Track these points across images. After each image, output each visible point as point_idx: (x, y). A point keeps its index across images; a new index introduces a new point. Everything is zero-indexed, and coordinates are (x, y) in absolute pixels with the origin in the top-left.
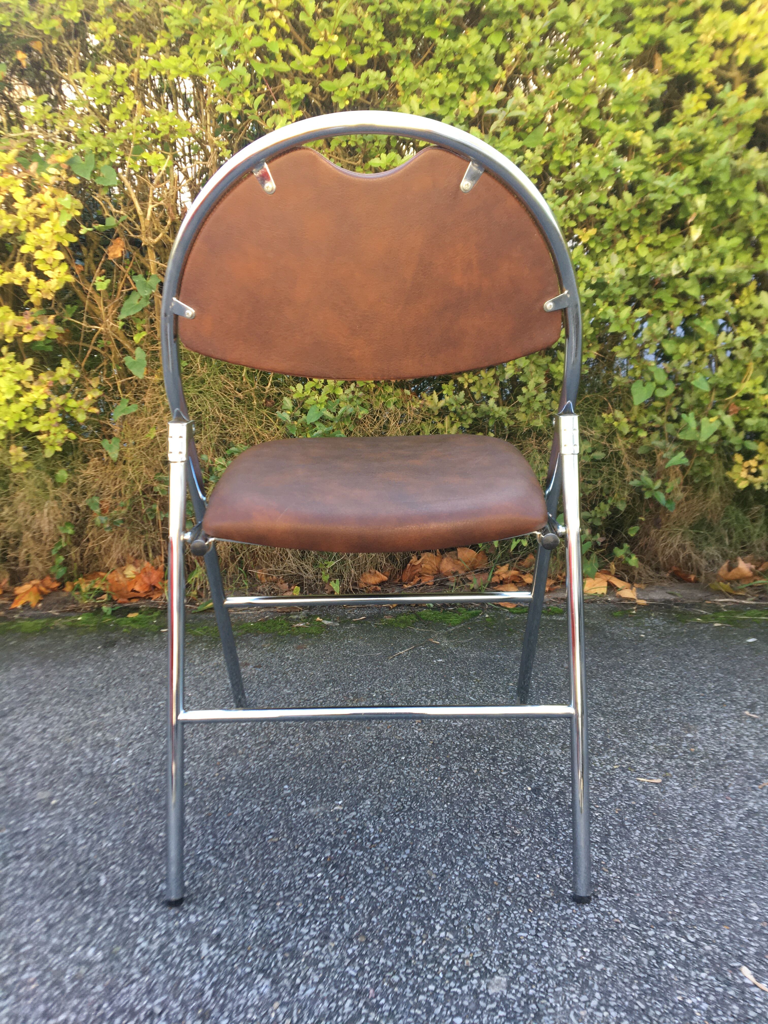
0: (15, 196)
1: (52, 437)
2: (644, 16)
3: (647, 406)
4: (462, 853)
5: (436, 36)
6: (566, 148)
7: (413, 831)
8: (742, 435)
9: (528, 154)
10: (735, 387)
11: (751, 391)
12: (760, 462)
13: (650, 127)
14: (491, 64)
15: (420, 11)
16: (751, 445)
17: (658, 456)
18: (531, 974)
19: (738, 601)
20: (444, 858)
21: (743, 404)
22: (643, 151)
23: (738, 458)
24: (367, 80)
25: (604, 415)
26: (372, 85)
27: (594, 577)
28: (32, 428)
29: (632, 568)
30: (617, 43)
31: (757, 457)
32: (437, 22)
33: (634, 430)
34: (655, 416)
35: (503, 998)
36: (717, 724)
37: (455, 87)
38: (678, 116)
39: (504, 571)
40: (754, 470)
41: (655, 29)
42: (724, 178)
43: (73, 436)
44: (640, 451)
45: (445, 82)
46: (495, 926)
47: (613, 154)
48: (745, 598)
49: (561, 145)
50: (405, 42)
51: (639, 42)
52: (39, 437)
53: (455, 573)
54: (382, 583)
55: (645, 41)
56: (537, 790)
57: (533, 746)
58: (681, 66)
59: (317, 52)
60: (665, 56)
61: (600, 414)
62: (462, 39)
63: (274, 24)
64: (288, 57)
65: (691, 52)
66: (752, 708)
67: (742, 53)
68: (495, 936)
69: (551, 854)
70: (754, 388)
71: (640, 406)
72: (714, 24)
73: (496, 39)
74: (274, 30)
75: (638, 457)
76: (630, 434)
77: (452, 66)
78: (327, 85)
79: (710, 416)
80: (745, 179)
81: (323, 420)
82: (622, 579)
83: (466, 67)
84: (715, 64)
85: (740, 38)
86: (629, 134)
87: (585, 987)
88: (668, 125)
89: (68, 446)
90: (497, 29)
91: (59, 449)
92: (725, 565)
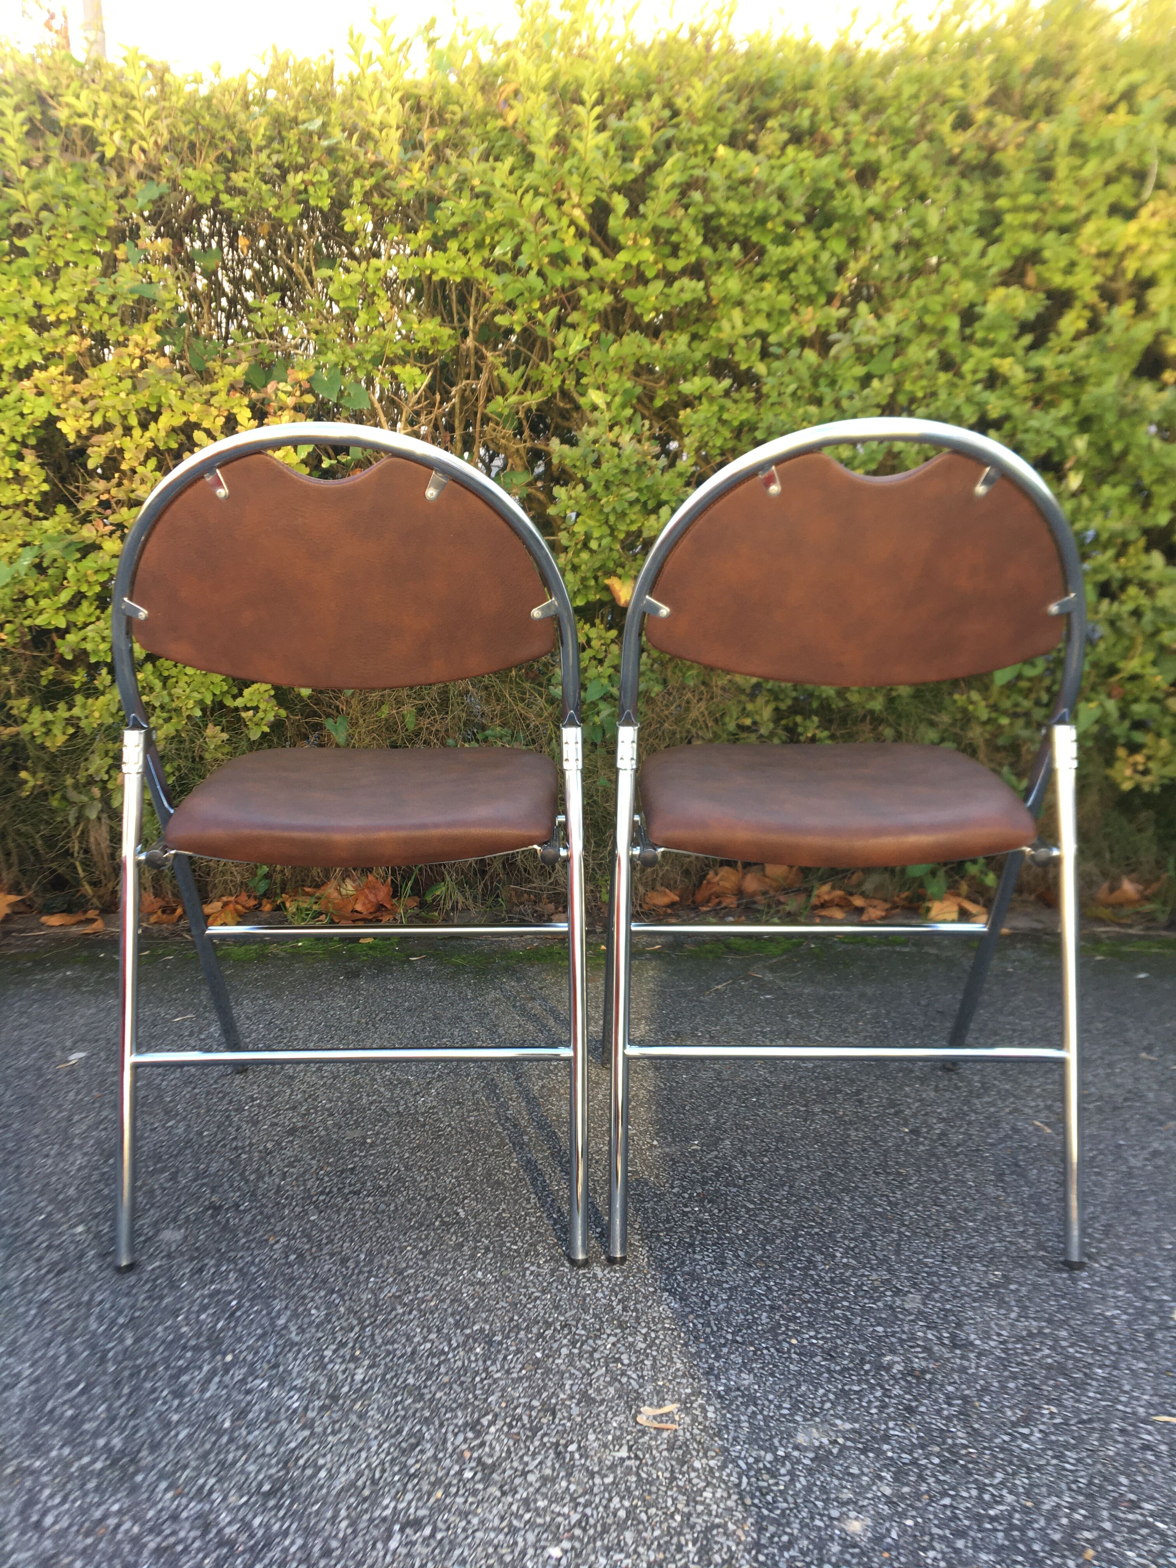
0: (239, 418)
1: (261, 714)
2: (1016, 223)
3: (1010, 687)
4: (846, 1190)
5: (766, 241)
6: (921, 377)
7: (787, 1170)
8: (1127, 724)
9: (876, 383)
10: (1121, 665)
11: (1138, 670)
12: (1149, 758)
13: (1020, 352)
14: (832, 275)
15: (751, 214)
16: (1139, 737)
17: (1024, 749)
18: (944, 1292)
19: (1122, 930)
20: (829, 1194)
21: (1129, 686)
22: (1013, 382)
23: (1121, 752)
24: (682, 290)
25: (956, 696)
26: (687, 297)
27: (941, 899)
28: (229, 702)
29: (988, 889)
30: (983, 254)
31: (1145, 751)
32: (770, 225)
33: (994, 715)
34: (1020, 699)
35: (920, 1312)
36: (1111, 1065)
37: (785, 300)
38: (1054, 342)
39: (824, 891)
40: (1141, 768)
41: (1028, 239)
42: (1110, 418)
43: (283, 713)
44: (1001, 741)
45: (774, 293)
46: (898, 1253)
47: (979, 387)
48: (1130, 926)
49: (915, 373)
50: (730, 248)
51: (1009, 251)
52: (243, 714)
53: (764, 893)
54: (672, 905)
55: (1016, 251)
56: (915, 1132)
57: (901, 1088)
58: (1058, 280)
59: (623, 257)
60: (1039, 268)
61: (951, 694)
62: (797, 244)
63: (572, 222)
64: (588, 263)
65: (1071, 268)
66: (1149, 1049)
67: (1131, 266)
68: (901, 1262)
69: (945, 1191)
70: (1143, 667)
71: (1003, 687)
72: (1100, 233)
73: (838, 246)
74: (572, 230)
75: (998, 749)
76: (989, 721)
77: (784, 276)
78: (628, 294)
79: (1088, 700)
80: (1136, 419)
81: (607, 697)
82: (975, 901)
83: (800, 277)
84: (1098, 279)
85: (1131, 249)
86: (997, 361)
87: (1001, 1303)
88: (1042, 351)
89: (277, 725)
90: (839, 233)
91: (267, 729)
92: (1105, 885)
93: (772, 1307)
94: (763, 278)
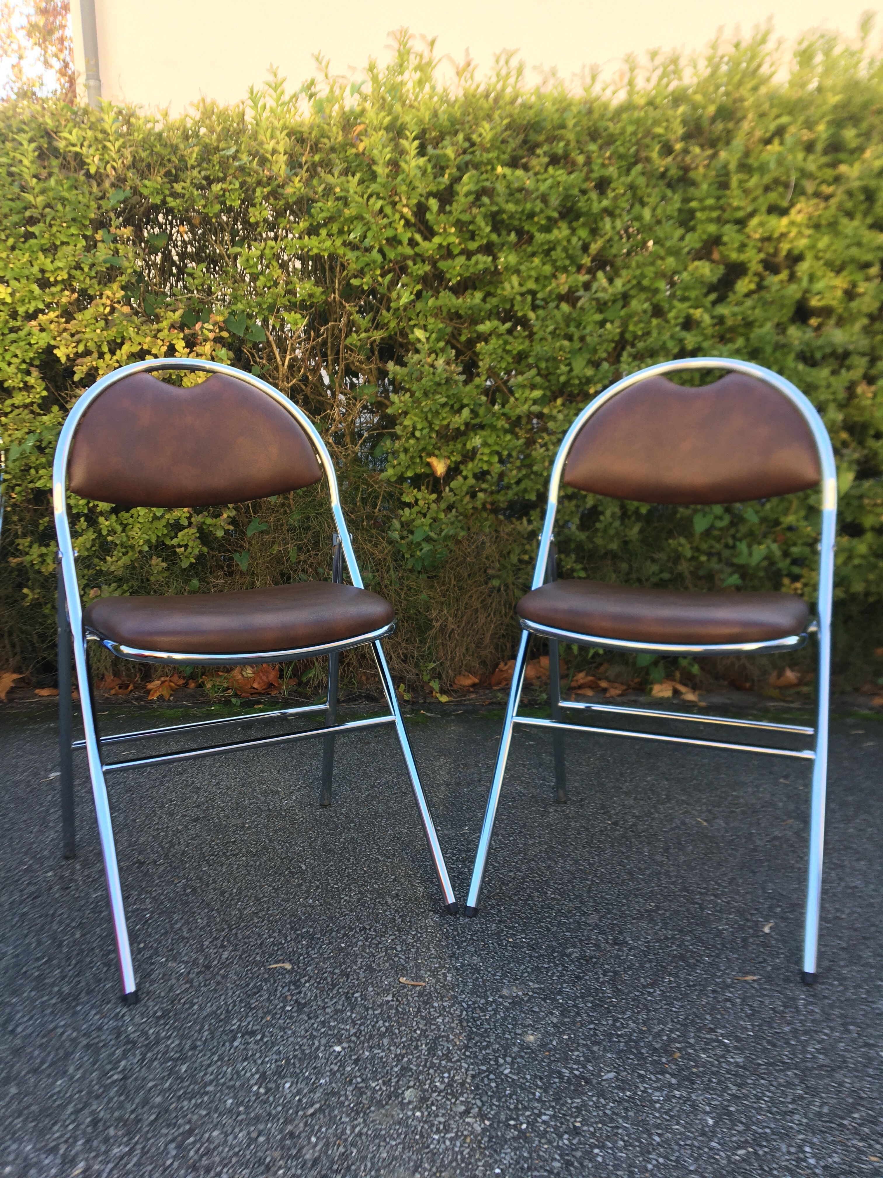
0: (177, 347)
1: (189, 550)
2: (704, 218)
3: (707, 533)
4: (562, 856)
5: (534, 230)
6: (640, 321)
7: (524, 844)
8: (788, 561)
9: (608, 326)
10: (782, 519)
11: (794, 523)
12: (806, 585)
13: (708, 305)
14: (579, 253)
15: (523, 211)
16: (796, 570)
17: (716, 578)
18: (615, 914)
19: (786, 705)
20: (550, 859)
21: (789, 534)
22: (703, 325)
23: (786, 581)
24: (477, 263)
25: (671, 541)
26: (481, 266)
27: (661, 683)
28: (168, 542)
29: (694, 676)
30: (682, 238)
31: (803, 580)
32: (536, 219)
33: (696, 554)
34: (713, 543)
35: (597, 925)
36: (757, 787)
37: (548, 269)
38: (732, 298)
39: (581, 677)
40: (799, 592)
41: (712, 228)
42: (769, 349)
43: (205, 550)
44: (701, 573)
45: (540, 265)
46: (588, 892)
47: (678, 329)
48: (792, 702)
49: (635, 319)
50: (509, 234)
51: (700, 237)
52: (178, 550)
53: (538, 678)
54: (474, 685)
55: (705, 237)
56: (616, 823)
57: (611, 798)
58: (734, 256)
59: (437, 240)
60: (721, 248)
61: (667, 540)
62: (556, 232)
63: (402, 217)
64: (412, 243)
65: (743, 247)
66: (786, 777)
67: (785, 247)
68: (590, 897)
69: (627, 858)
70: (798, 521)
71: (702, 534)
72: (762, 224)
73: (583, 233)
74: (402, 222)
75: (700, 578)
76: (693, 558)
77: (547, 253)
78: (442, 265)
79: (760, 543)
80: (786, 350)
81: (428, 539)
82: (685, 685)
83: (558, 254)
84: (762, 256)
85: (783, 235)
86: (691, 311)
87: (651, 920)
88: (724, 304)
89: (200, 557)
90: (584, 225)
91: (194, 561)
92: (774, 674)
93: (500, 921)
94: (533, 254)
